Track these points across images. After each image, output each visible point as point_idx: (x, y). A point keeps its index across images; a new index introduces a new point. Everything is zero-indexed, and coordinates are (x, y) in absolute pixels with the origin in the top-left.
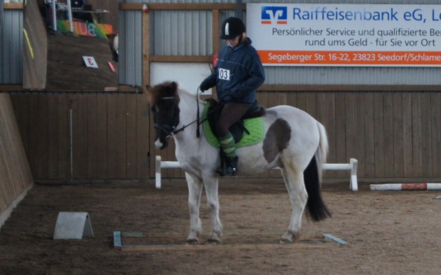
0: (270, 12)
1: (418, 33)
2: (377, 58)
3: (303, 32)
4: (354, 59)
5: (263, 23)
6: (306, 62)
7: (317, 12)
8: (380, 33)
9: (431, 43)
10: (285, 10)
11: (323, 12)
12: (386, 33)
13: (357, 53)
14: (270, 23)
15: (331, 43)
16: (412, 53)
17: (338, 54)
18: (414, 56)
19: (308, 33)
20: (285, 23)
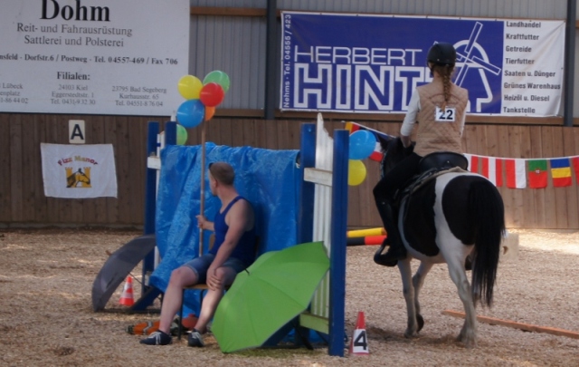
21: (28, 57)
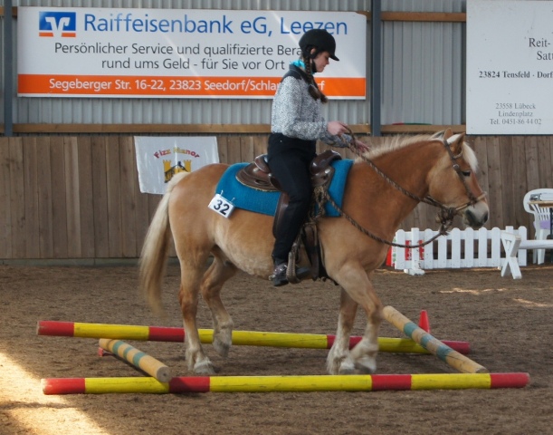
0: (51, 20)
1: (261, 51)
2: (203, 86)
3: (99, 49)
4: (171, 88)
5: (41, 35)
6: (102, 92)
7: (118, 20)
8: (208, 51)
9: (280, 65)
10: (72, 16)
11: (127, 20)
12: (215, 52)
13: (175, 78)
14: (51, 35)
15: (138, 65)
16: (252, 79)
17: (149, 80)
18: (255, 84)
19: (106, 49)
20: (74, 35)
21: (540, 75)
